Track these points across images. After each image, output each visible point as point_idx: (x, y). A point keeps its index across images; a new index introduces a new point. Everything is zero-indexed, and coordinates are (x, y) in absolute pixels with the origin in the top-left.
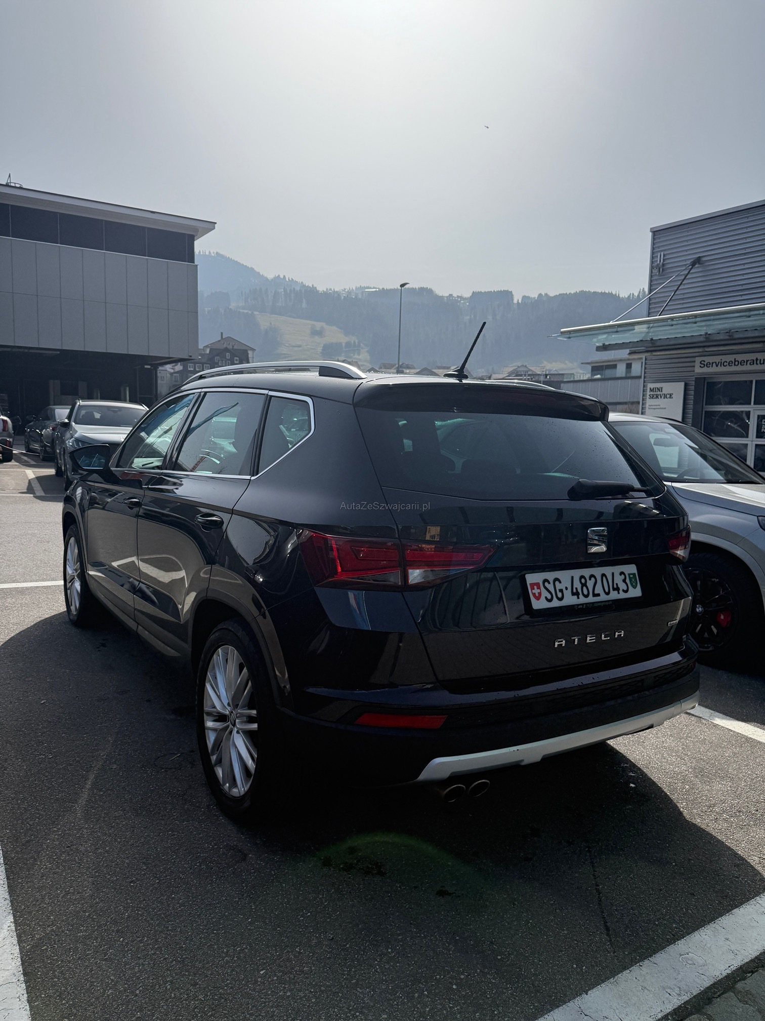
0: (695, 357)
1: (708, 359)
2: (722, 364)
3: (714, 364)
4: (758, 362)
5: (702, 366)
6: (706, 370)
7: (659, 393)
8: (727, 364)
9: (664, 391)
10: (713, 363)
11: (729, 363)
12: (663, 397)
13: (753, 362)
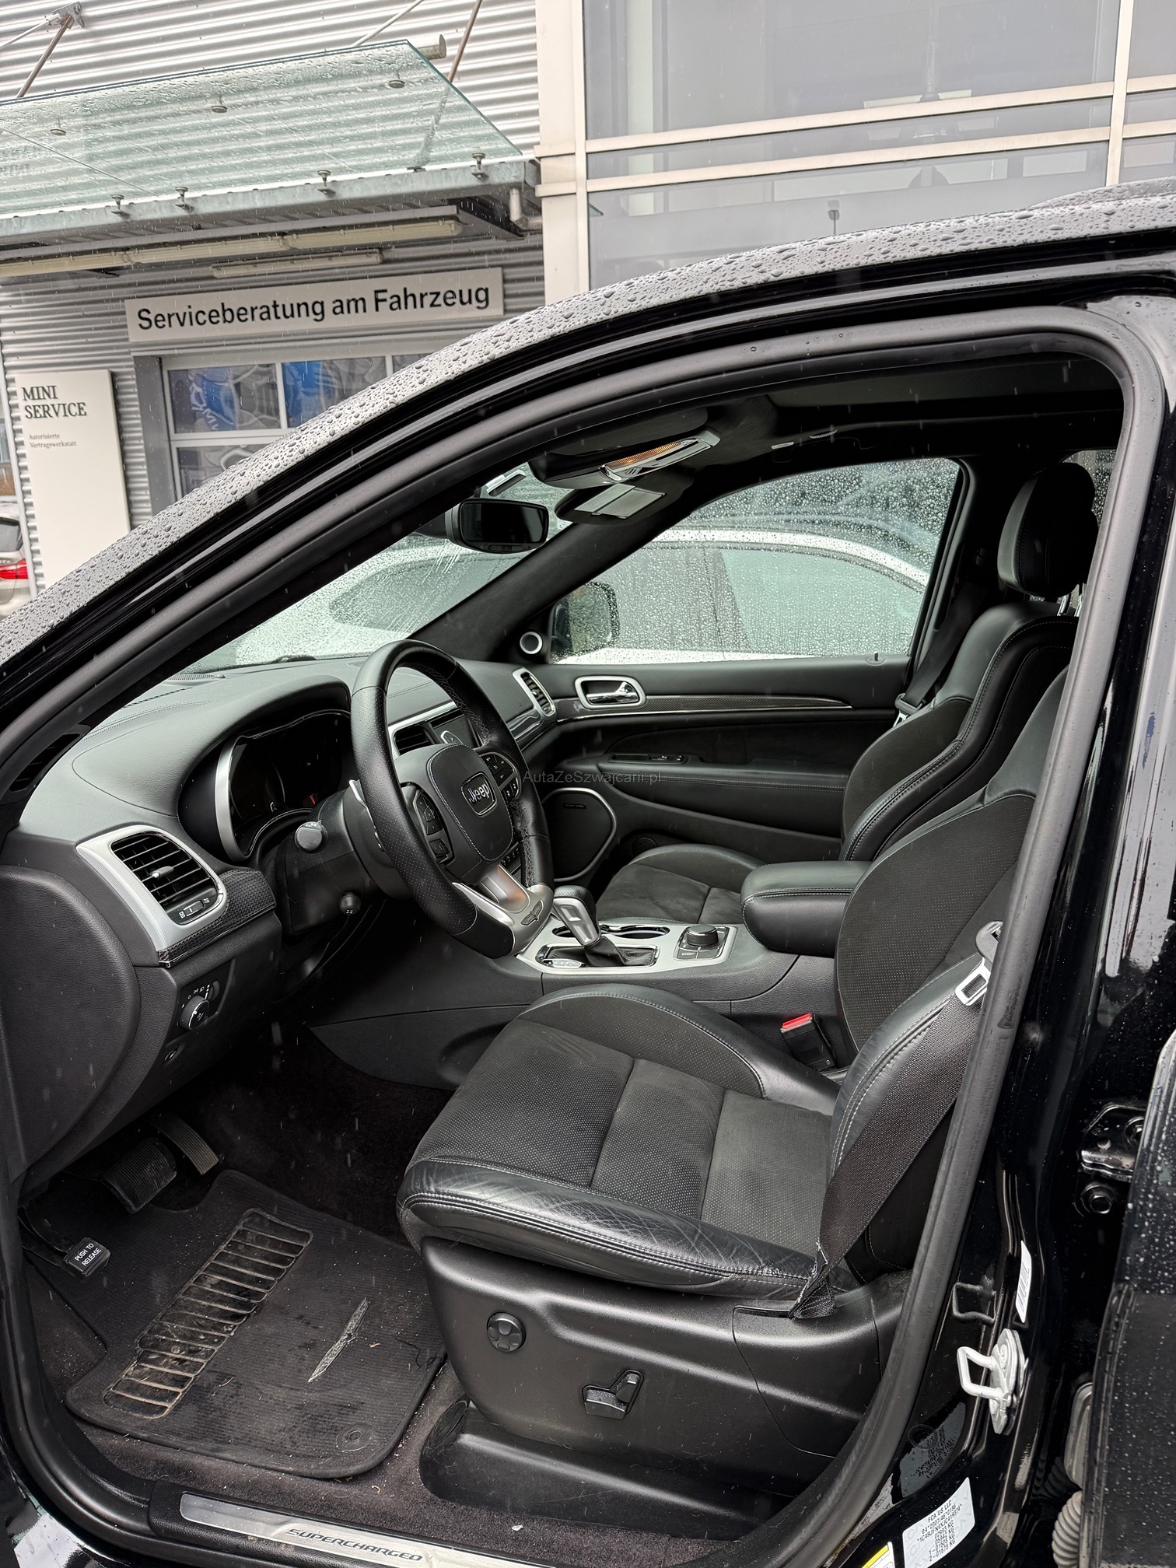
1: (158, 306)
2: (195, 318)
3: (174, 319)
4: (280, 310)
5: (146, 324)
6: (154, 335)
7: (48, 402)
8: (206, 317)
9: (64, 397)
10: (170, 316)
11: (210, 317)
12: (61, 413)
13: (270, 311)
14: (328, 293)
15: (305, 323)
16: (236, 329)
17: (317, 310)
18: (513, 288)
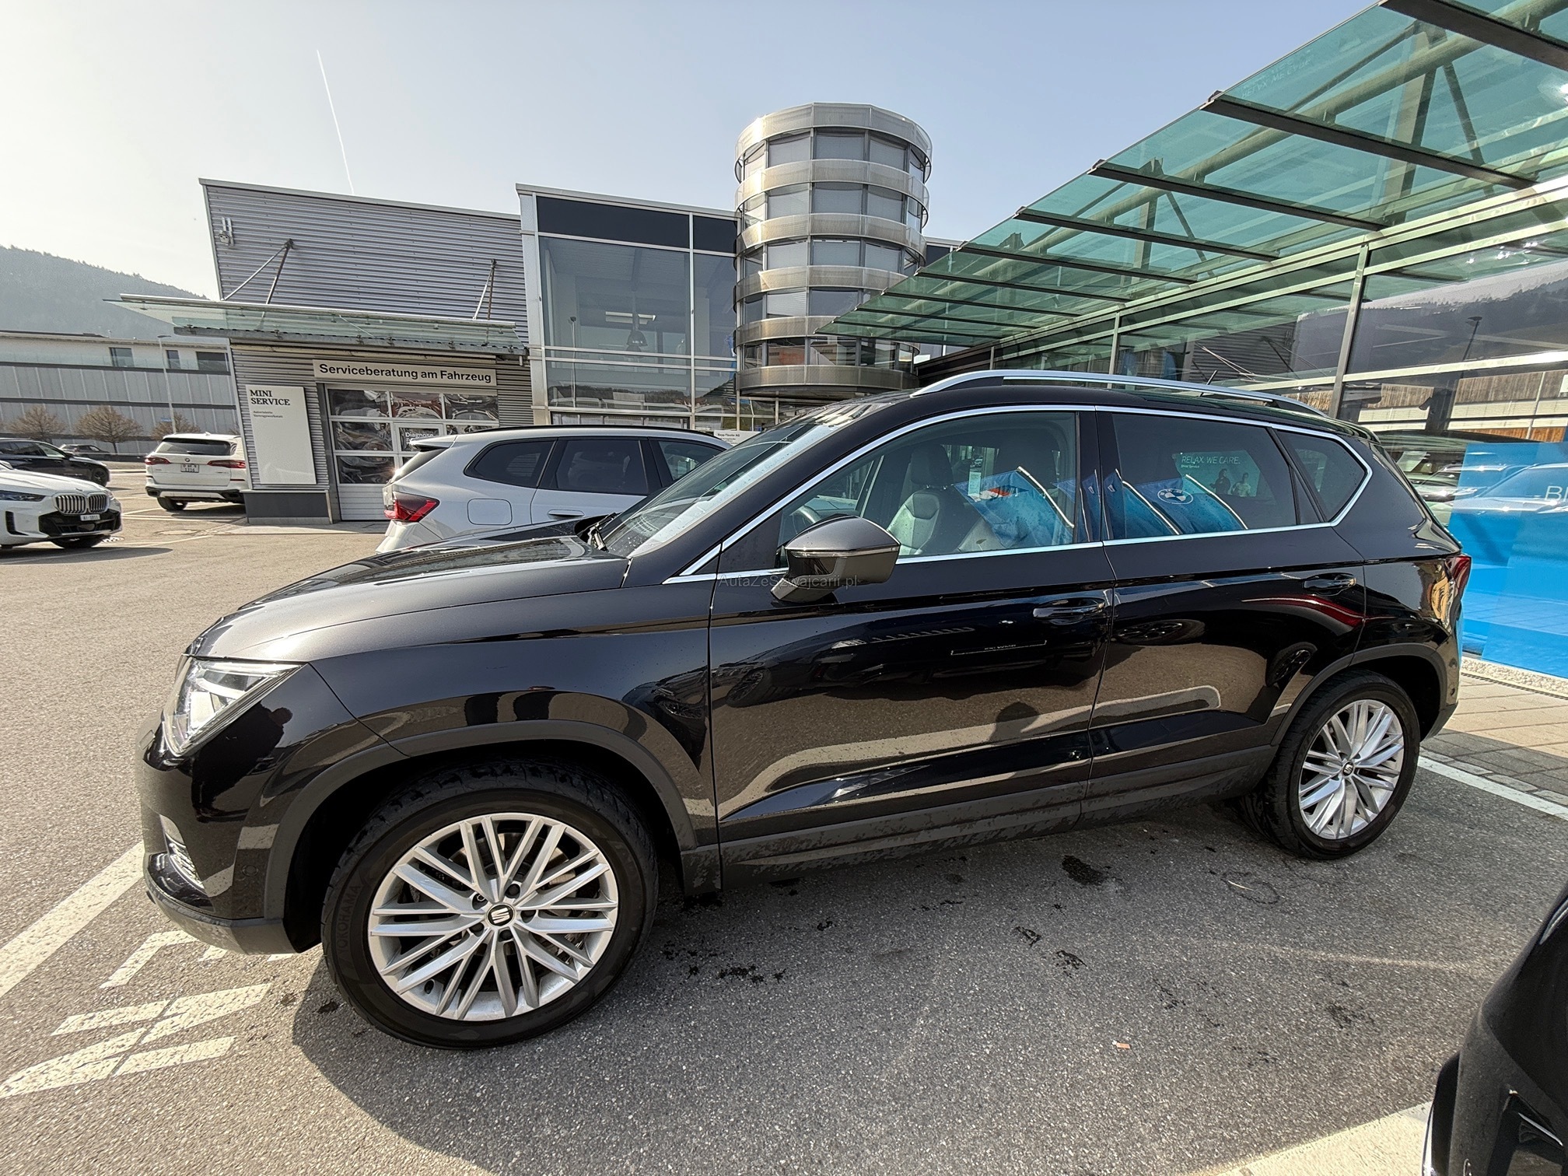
0: (311, 359)
1: (329, 364)
2: (351, 371)
3: (340, 370)
4: (395, 373)
5: (324, 370)
6: (329, 375)
7: (266, 397)
8: (357, 371)
9: (275, 396)
10: (337, 369)
11: (360, 372)
12: (274, 403)
13: (389, 373)
14: (419, 369)
15: (408, 379)
16: (373, 377)
17: (415, 374)
18: (500, 377)
